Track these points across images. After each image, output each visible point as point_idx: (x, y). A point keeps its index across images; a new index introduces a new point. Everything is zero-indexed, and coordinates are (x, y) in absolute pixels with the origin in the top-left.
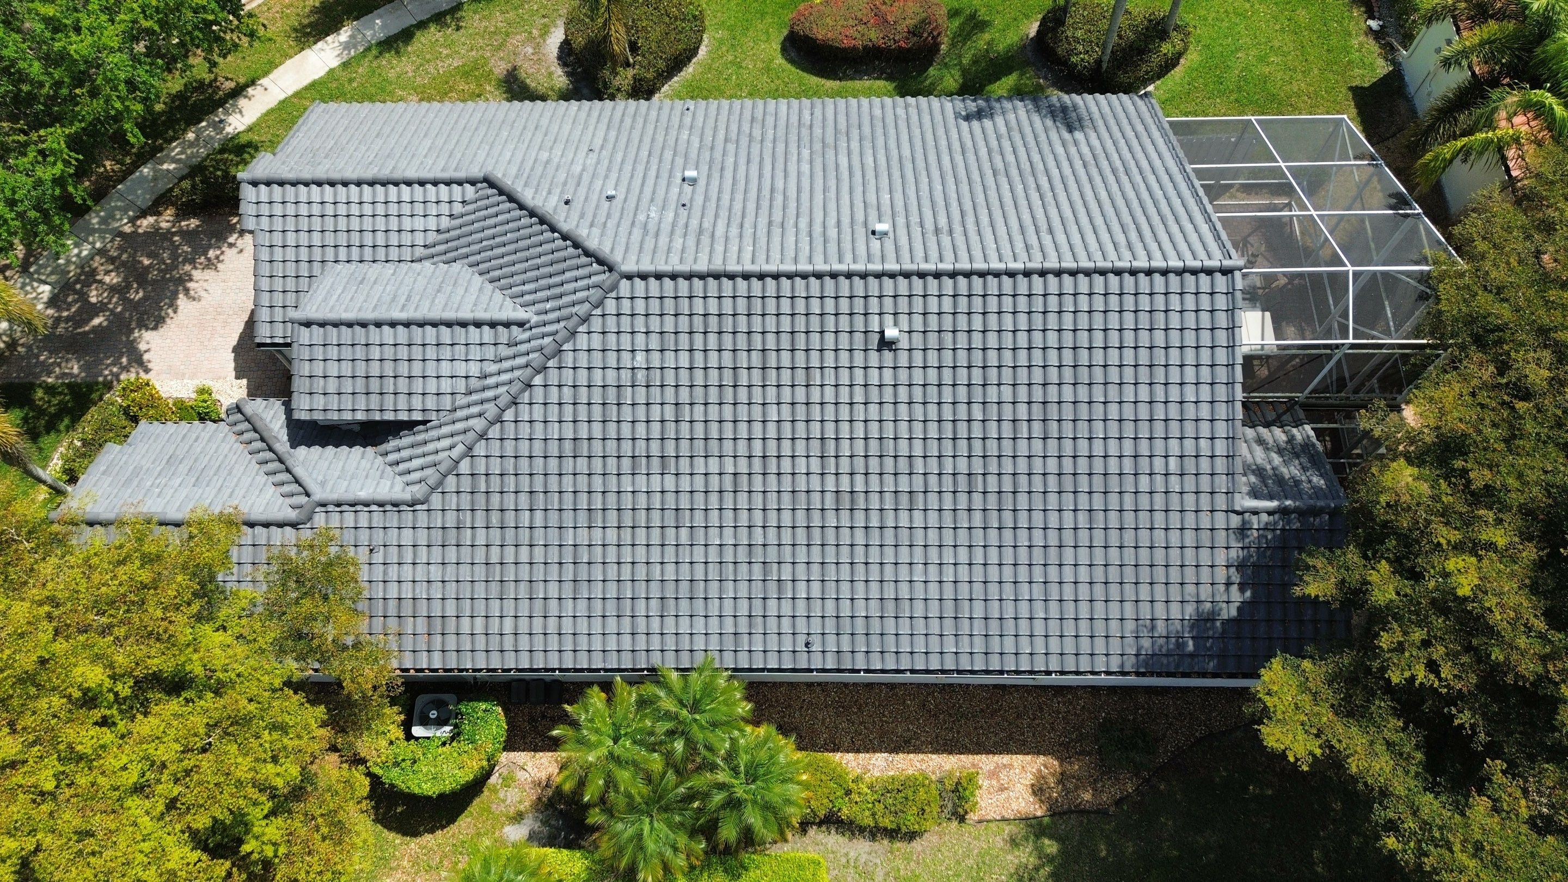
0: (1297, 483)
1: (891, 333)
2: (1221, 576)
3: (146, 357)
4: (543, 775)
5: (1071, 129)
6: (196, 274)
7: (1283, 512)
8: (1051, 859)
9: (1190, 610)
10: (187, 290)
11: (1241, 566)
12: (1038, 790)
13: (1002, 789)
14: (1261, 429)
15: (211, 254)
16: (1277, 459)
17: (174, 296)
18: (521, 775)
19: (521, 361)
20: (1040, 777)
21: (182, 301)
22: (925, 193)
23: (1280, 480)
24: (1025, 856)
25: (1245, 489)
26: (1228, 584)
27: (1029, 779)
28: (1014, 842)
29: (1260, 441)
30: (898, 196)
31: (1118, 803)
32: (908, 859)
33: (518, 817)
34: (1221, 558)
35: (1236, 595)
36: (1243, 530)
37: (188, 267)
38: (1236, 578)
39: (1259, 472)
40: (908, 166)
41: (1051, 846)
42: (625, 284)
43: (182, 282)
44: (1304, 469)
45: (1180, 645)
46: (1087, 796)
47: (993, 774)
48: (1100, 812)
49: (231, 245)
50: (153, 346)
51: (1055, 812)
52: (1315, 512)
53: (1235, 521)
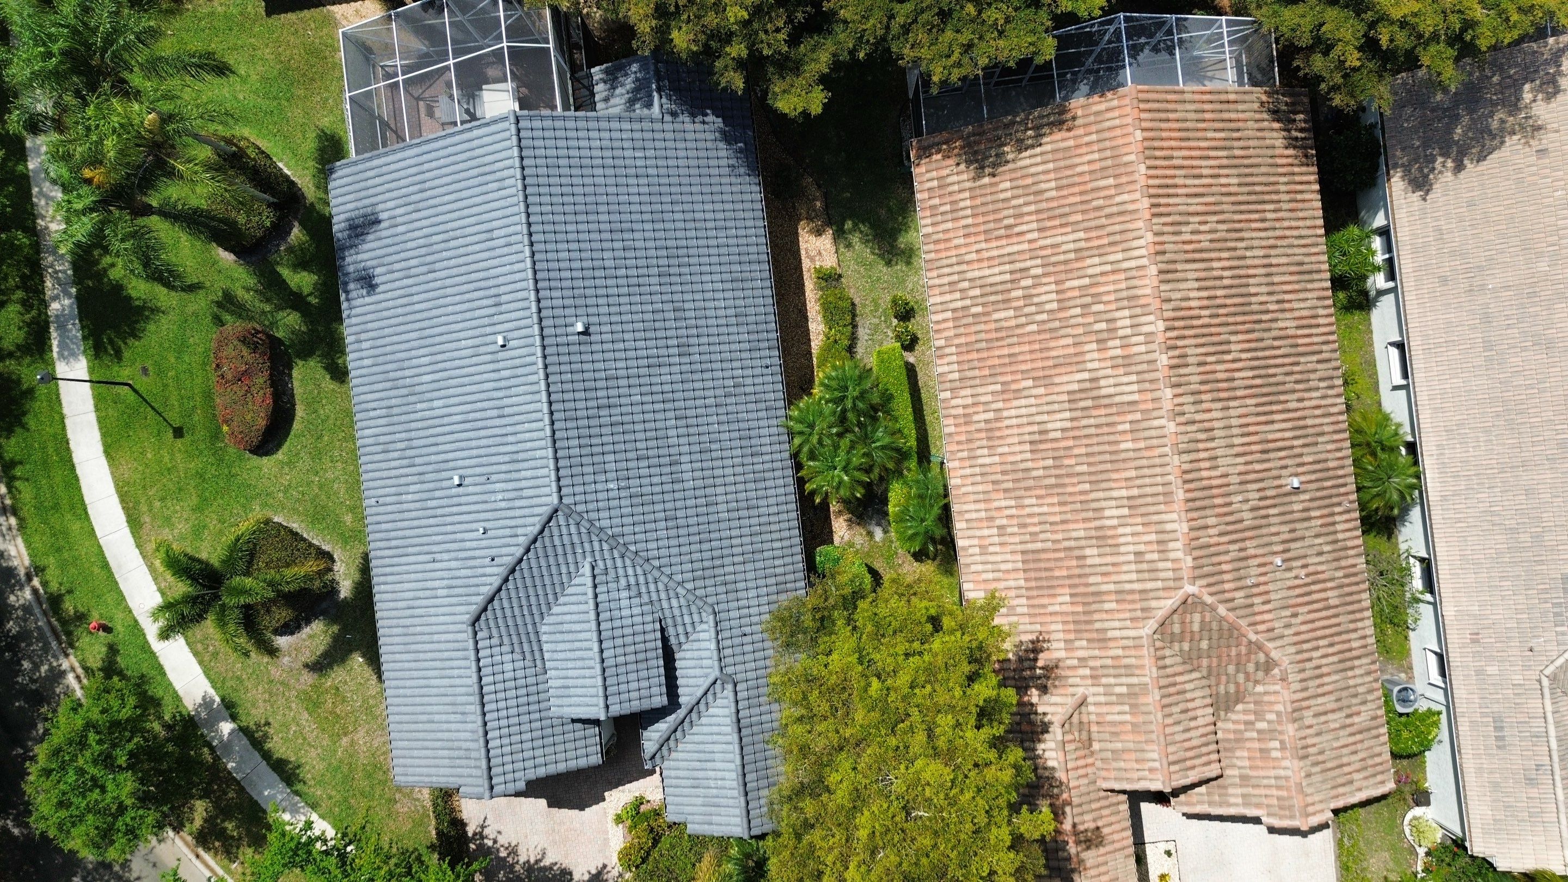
0: (637, 80)
1: (580, 327)
2: (699, 127)
3: (594, 872)
4: (845, 524)
5: (378, 222)
6: (522, 859)
7: (659, 90)
8: (855, 225)
9: (722, 145)
10: (537, 862)
11: (693, 115)
12: (819, 233)
13: (820, 253)
14: (597, 98)
15: (503, 854)
16: (619, 91)
17: (545, 869)
18: (846, 538)
19: (619, 563)
20: (811, 232)
21: (546, 862)
22: (459, 317)
23: (636, 90)
24: (855, 239)
25: (646, 111)
26: (704, 122)
27: (812, 238)
28: (849, 246)
29: (606, 100)
30: (462, 335)
31: (819, 187)
32: (864, 306)
33: (870, 534)
34: (689, 127)
35: (710, 118)
36: (674, 114)
37: (517, 868)
38: (699, 118)
39: (631, 102)
40: (427, 332)
41: (849, 225)
42: (565, 501)
43: (530, 868)
44: (626, 75)
45: (741, 151)
46: (818, 204)
47: (812, 260)
48: (826, 196)
49: (495, 841)
50: (585, 870)
51: (829, 223)
52: (657, 72)
53: (668, 118)
